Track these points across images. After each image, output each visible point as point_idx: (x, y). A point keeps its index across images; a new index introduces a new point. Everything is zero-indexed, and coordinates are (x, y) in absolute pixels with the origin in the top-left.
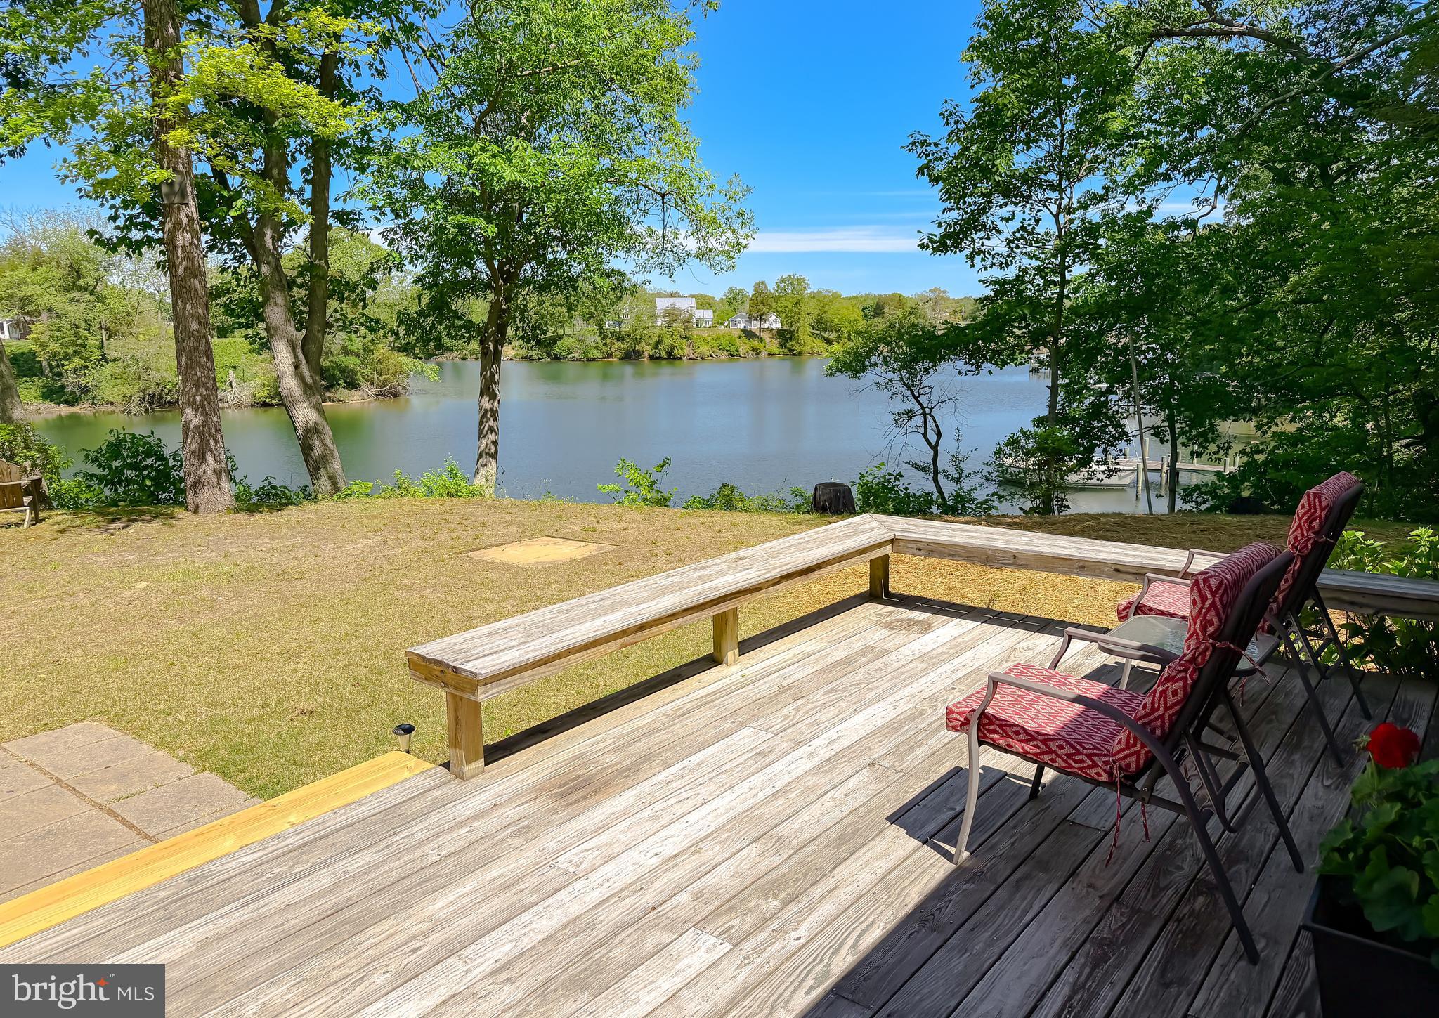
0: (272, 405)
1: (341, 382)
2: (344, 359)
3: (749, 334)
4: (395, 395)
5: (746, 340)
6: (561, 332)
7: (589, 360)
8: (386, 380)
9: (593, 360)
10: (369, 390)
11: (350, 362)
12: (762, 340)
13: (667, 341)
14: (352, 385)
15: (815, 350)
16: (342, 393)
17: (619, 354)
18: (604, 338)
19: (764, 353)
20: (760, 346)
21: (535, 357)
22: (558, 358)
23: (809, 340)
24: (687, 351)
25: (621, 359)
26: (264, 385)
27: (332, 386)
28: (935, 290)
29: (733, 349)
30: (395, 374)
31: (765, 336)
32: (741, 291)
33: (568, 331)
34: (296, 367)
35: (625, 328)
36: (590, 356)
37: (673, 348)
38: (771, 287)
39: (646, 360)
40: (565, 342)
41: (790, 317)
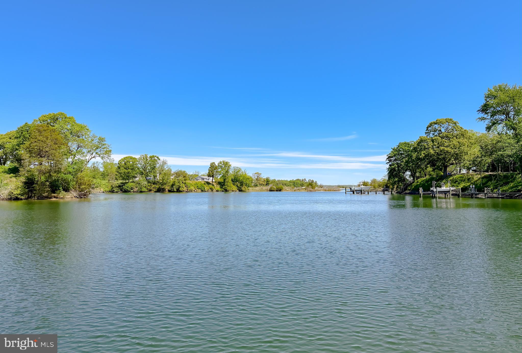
5: (207, 185)
20: (213, 187)
37: (179, 187)
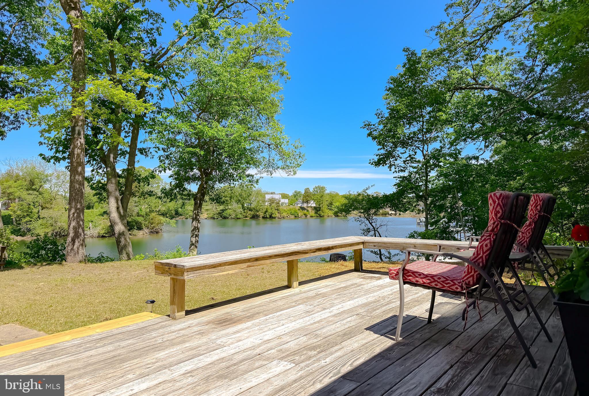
0: (106, 237)
1: (135, 227)
2: (137, 218)
3: (303, 208)
4: (157, 233)
6: (227, 208)
7: (237, 218)
8: (154, 227)
9: (239, 218)
10: (147, 231)
11: (140, 219)
12: (308, 211)
13: (269, 211)
14: (140, 228)
15: (330, 215)
16: (135, 232)
17: (250, 216)
18: (244, 210)
19: (309, 216)
21: (216, 218)
22: (225, 218)
23: (327, 211)
24: (278, 215)
25: (251, 218)
26: (103, 228)
27: (131, 229)
28: (376, 192)
29: (296, 215)
30: (158, 224)
31: (309, 209)
32: (299, 192)
33: (230, 207)
34: (118, 208)
35: (253, 206)
36: (238, 217)
38: (311, 190)
39: (261, 218)
40: (229, 211)
41: (319, 202)
